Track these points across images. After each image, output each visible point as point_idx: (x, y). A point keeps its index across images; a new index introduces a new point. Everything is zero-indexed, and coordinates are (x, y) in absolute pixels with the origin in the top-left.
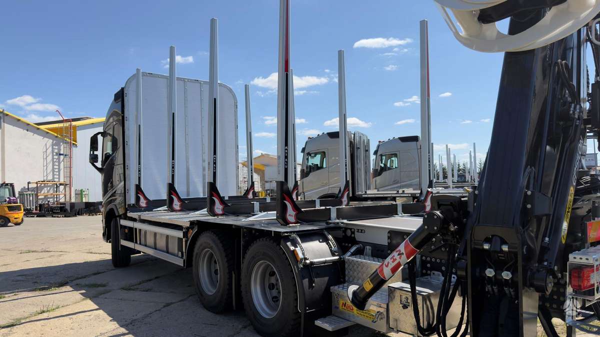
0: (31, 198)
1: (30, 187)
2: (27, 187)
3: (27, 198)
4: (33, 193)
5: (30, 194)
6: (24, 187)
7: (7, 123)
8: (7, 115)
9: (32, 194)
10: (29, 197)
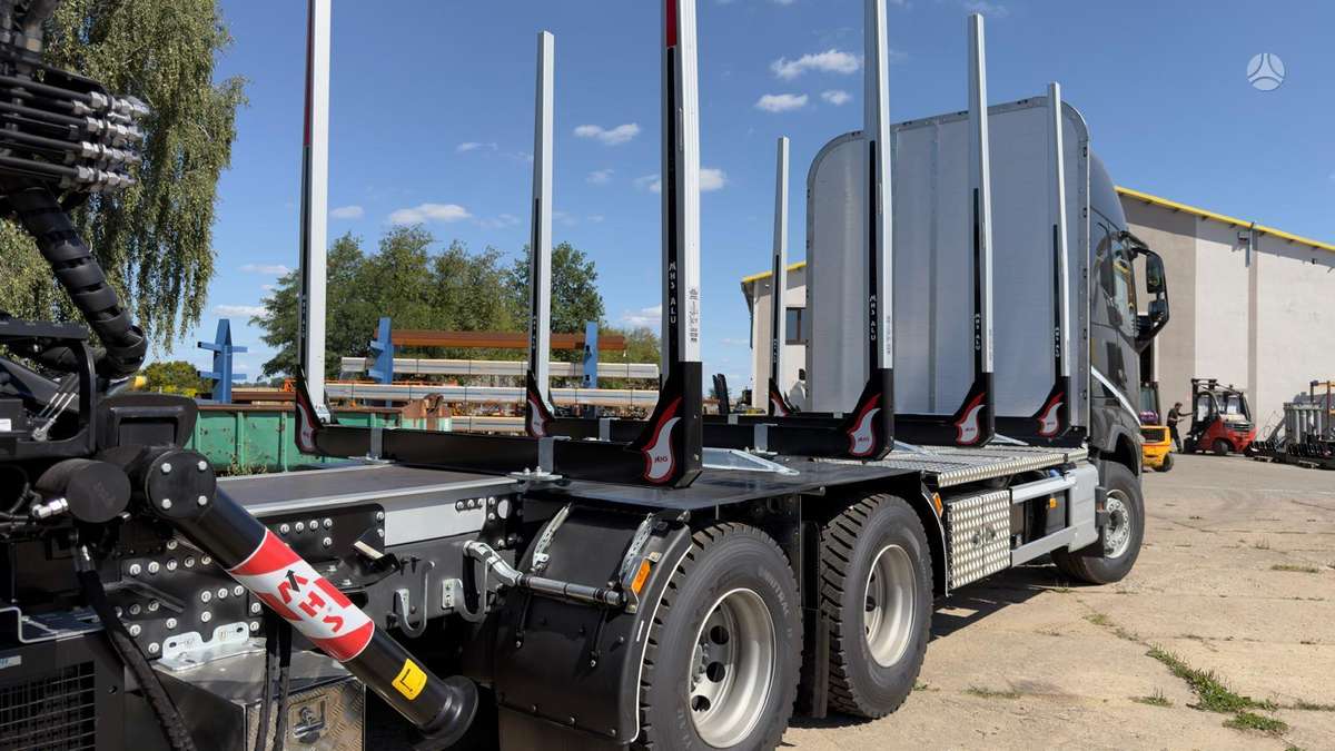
0: (1312, 418)
1: (1315, 393)
2: (1308, 394)
3: (1301, 418)
4: (1317, 407)
5: (1308, 411)
6: (1304, 394)
7: (1264, 251)
8: (1263, 233)
9: (1315, 411)
10: (1305, 416)
